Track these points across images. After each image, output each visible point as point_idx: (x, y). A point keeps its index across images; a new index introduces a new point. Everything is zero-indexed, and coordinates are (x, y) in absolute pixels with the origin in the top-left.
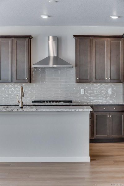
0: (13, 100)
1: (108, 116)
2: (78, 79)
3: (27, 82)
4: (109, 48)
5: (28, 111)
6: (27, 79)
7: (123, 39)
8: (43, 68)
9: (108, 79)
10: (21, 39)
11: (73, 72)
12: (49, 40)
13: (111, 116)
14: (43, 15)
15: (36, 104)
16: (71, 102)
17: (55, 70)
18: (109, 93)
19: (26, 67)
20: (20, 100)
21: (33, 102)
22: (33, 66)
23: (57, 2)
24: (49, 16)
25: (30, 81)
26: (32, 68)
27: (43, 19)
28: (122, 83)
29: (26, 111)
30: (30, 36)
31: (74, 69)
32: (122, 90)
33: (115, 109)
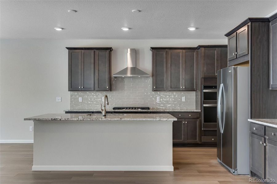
0: (95, 107)
1: (184, 122)
2: (155, 87)
3: (108, 91)
4: (184, 59)
5: (112, 120)
6: (108, 87)
7: (197, 51)
8: (123, 78)
9: (183, 87)
10: (103, 51)
11: (150, 81)
12: (128, 53)
13: (186, 122)
14: (124, 27)
15: (117, 111)
16: (149, 108)
17: (133, 79)
18: (183, 101)
19: (107, 76)
20: (103, 108)
21: (114, 109)
22: (113, 76)
23: (140, 11)
24: (130, 29)
25: (111, 89)
26: (112, 78)
27: (124, 31)
28: (195, 92)
29: (110, 120)
30: (111, 48)
31: (151, 78)
32: (195, 98)
33: (190, 115)
